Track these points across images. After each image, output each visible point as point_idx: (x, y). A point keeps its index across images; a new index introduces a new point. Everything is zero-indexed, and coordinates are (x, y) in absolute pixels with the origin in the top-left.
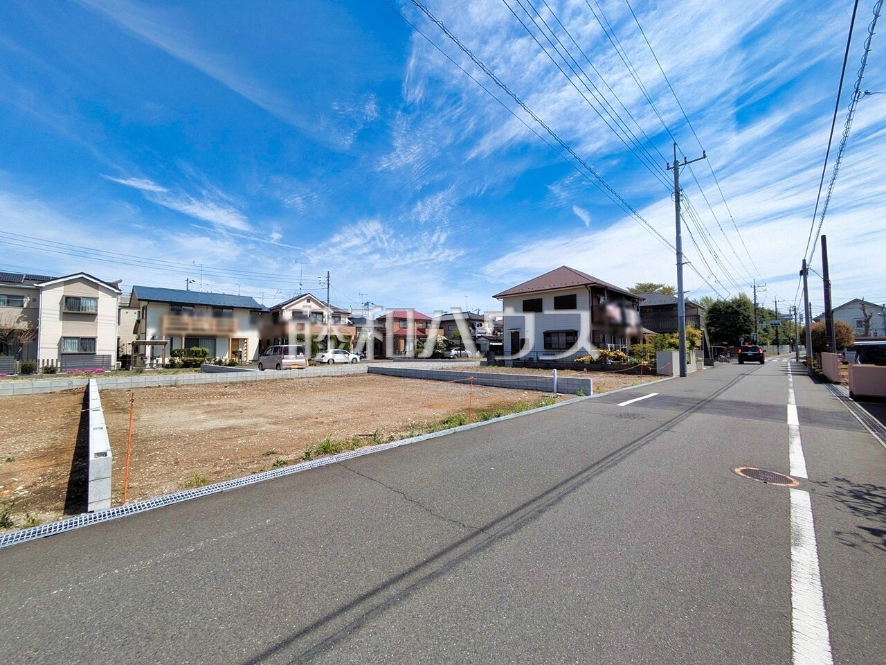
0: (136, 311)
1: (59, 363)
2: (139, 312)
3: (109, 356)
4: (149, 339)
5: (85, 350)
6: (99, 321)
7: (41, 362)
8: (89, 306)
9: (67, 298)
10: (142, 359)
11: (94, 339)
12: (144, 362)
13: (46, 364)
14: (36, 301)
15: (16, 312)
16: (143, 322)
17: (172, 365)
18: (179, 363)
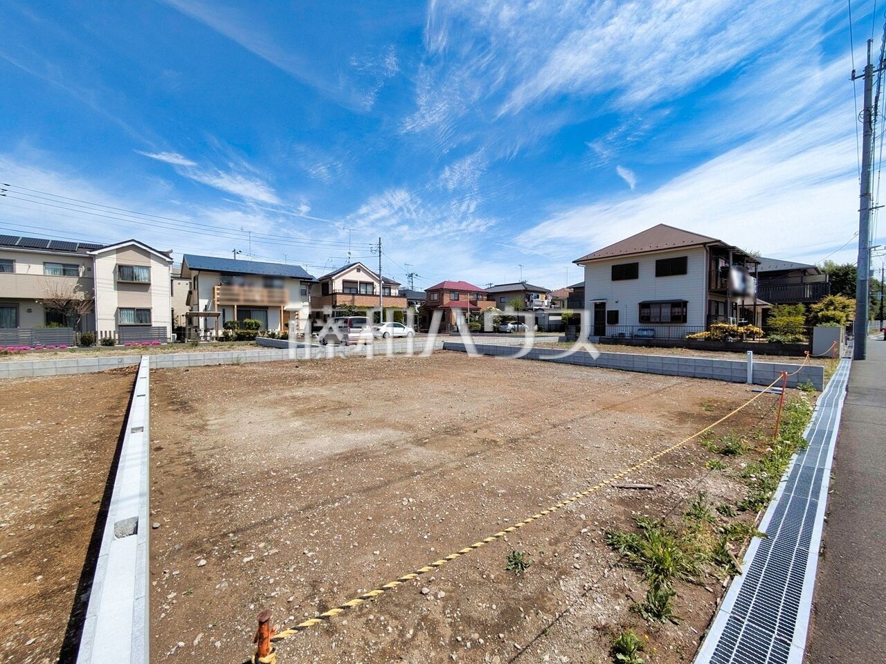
0: (188, 282)
1: (117, 335)
2: (190, 283)
3: (165, 328)
4: (201, 311)
5: (141, 322)
6: (152, 291)
7: (99, 333)
8: (142, 276)
9: (120, 267)
10: (196, 331)
11: (149, 310)
12: (198, 335)
13: (104, 336)
14: (90, 270)
15: (72, 282)
16: (195, 293)
17: (226, 338)
18: (232, 336)
